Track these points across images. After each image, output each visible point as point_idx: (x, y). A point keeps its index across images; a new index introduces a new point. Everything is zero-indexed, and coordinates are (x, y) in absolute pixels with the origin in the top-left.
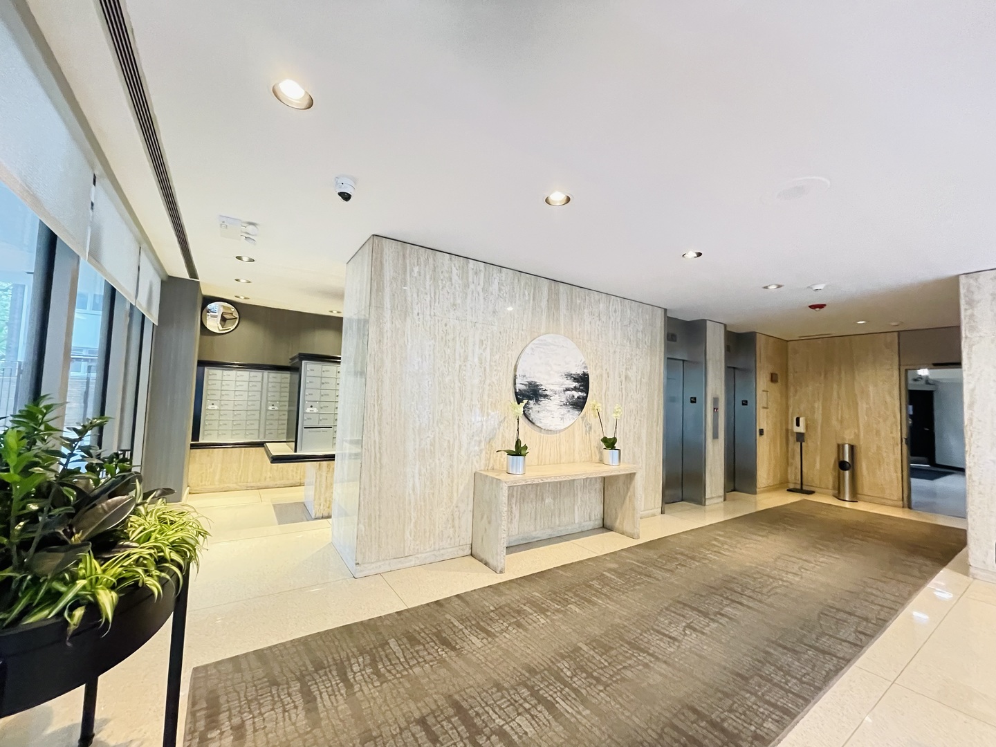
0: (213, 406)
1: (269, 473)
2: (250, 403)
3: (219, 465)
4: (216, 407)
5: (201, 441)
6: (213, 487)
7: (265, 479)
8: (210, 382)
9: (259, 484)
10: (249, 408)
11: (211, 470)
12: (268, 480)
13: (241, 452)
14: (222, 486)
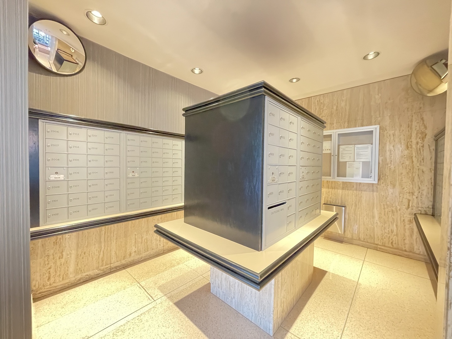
0: (57, 176)
1: (134, 248)
2: (107, 170)
3: (74, 252)
4: (62, 177)
5: (42, 228)
6: (67, 281)
7: (130, 255)
8: (49, 142)
9: (124, 262)
10: (107, 176)
11: (63, 260)
12: (133, 255)
13: (101, 231)
14: (79, 276)
